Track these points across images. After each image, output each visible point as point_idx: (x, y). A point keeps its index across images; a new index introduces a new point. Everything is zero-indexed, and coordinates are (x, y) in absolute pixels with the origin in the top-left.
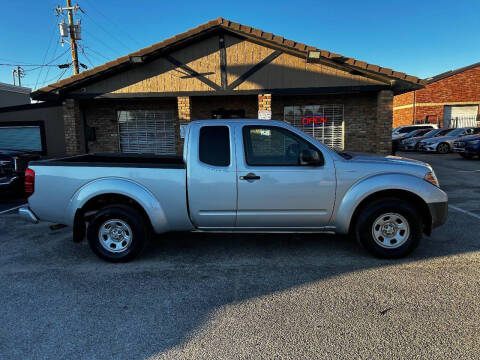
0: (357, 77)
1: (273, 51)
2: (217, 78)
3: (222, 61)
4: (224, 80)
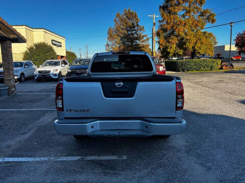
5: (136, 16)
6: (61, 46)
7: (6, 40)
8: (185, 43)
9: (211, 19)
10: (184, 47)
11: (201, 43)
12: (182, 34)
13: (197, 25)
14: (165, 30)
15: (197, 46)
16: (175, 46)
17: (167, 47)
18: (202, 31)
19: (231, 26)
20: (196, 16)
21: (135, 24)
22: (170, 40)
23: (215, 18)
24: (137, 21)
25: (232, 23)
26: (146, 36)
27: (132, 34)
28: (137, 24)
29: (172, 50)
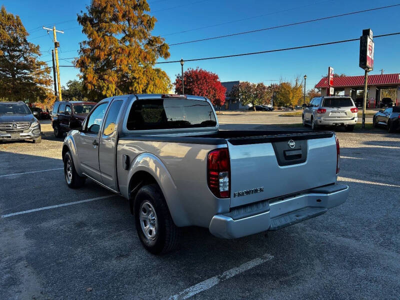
5: (19, 24)
8: (131, 84)
9: (163, 51)
10: (130, 89)
11: (155, 85)
12: (126, 69)
13: (145, 58)
14: (95, 59)
15: (149, 89)
16: (114, 86)
17: (101, 88)
18: (154, 67)
19: (182, 65)
20: (142, 44)
21: (20, 40)
22: (106, 77)
23: (169, 51)
24: (24, 33)
25: (182, 61)
26: (43, 63)
27: (12, 57)
28: (25, 40)
29: (109, 92)
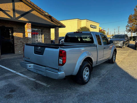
0: (52, 22)
1: (31, 9)
2: (11, 14)
3: (13, 7)
4: (14, 15)
6: (96, 28)
7: (56, 27)
